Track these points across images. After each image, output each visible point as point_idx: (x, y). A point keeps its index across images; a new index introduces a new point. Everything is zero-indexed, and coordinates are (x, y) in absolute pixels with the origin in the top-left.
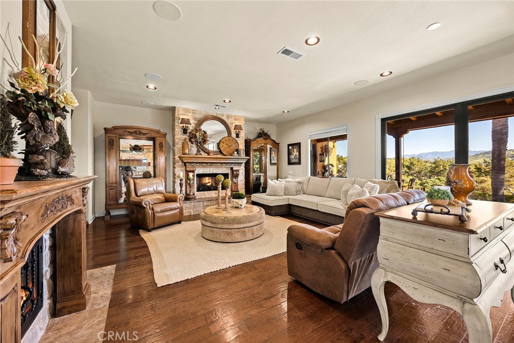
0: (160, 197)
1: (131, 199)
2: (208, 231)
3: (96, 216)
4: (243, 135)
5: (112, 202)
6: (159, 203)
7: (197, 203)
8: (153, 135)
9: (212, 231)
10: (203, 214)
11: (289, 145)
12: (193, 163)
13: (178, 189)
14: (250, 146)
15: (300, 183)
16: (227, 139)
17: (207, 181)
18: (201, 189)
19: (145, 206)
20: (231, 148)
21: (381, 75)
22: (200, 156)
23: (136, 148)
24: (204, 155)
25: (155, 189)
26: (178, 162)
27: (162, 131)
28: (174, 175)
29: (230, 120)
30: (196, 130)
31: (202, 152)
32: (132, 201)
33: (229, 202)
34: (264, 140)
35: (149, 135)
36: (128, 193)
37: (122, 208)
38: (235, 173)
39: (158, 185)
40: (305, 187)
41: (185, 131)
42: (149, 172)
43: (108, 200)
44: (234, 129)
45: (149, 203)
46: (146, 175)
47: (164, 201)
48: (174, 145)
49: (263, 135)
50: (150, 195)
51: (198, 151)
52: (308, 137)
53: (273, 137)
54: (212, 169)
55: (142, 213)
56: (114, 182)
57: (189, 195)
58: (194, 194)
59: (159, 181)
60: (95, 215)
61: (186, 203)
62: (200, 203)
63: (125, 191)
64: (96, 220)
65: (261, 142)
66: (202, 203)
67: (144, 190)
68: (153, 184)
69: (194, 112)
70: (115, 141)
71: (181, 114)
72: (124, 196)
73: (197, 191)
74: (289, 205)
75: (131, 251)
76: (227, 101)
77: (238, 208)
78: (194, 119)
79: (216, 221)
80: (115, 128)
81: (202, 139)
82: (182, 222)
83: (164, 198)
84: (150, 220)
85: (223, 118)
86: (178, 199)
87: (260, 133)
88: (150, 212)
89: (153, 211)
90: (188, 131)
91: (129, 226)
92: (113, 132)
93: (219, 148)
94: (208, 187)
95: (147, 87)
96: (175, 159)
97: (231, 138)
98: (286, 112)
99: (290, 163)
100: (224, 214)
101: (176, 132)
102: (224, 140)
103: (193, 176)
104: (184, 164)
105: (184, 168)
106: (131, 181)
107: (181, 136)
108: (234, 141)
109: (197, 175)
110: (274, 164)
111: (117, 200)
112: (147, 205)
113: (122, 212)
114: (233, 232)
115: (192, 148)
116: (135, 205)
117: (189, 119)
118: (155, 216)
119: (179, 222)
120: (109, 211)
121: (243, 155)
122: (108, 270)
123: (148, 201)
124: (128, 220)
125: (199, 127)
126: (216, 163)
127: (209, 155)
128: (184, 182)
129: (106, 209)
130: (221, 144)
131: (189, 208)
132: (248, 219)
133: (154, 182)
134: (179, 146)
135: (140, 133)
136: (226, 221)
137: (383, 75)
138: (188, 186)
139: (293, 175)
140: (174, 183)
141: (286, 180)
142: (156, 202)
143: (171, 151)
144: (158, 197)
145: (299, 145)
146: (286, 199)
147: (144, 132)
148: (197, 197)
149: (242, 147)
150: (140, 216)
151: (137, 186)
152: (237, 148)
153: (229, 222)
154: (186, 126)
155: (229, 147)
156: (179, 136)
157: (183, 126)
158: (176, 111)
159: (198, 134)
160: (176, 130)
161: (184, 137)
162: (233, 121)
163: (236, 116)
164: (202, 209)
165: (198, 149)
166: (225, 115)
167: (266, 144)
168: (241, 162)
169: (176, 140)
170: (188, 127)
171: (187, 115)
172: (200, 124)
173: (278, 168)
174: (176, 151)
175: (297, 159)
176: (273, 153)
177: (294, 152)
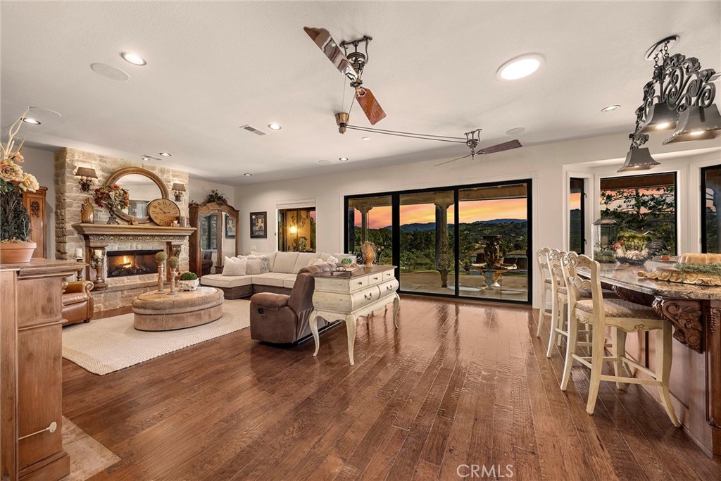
2: (148, 320)
4: (186, 198)
7: (112, 293)
11: (252, 214)
12: (102, 235)
14: (196, 213)
15: (265, 259)
16: (161, 202)
17: (126, 261)
18: (113, 274)
20: (168, 214)
22: (116, 225)
24: (123, 224)
26: (72, 234)
28: (61, 253)
29: (165, 176)
30: (110, 189)
31: (118, 220)
33: (176, 286)
34: (217, 206)
38: (174, 249)
40: (271, 264)
41: (85, 187)
44: (173, 189)
48: (60, 207)
49: (215, 199)
51: (112, 218)
52: (275, 206)
53: (230, 203)
57: (96, 282)
58: (104, 282)
61: (92, 294)
62: (116, 293)
65: (213, 208)
66: (120, 292)
69: (102, 159)
71: (77, 161)
73: (108, 277)
74: (253, 285)
76: (165, 154)
77: (188, 290)
78: (103, 170)
81: (120, 201)
82: (91, 321)
85: (154, 172)
86: (84, 288)
87: (212, 195)
90: (93, 188)
93: (148, 214)
94: (127, 270)
96: (62, 228)
97: (167, 201)
98: (248, 174)
99: (253, 236)
100: (172, 298)
101: (66, 187)
102: (156, 203)
103: (103, 254)
104: (83, 238)
105: (83, 243)
107: (78, 194)
108: (173, 205)
109: (108, 252)
110: (232, 237)
114: (185, 317)
115: (99, 213)
117: (94, 170)
119: (86, 321)
121: (186, 225)
125: (112, 182)
126: (144, 235)
127: (132, 224)
130: (151, 210)
131: (100, 304)
132: (205, 300)
136: (176, 305)
137: (341, 159)
138: (92, 270)
139: (258, 251)
141: (247, 257)
143: (53, 215)
145: (264, 214)
146: (249, 278)
148: (109, 286)
149: (185, 213)
152: (178, 215)
153: (180, 306)
154: (87, 180)
155: (165, 213)
156: (73, 195)
157: (82, 180)
158: (68, 155)
159: (112, 194)
160: (67, 184)
161: (84, 195)
162: (171, 178)
163: (175, 172)
164: (119, 302)
165: (112, 215)
166: (157, 169)
167: (221, 211)
168: (184, 234)
169: (67, 200)
170: (91, 181)
171: (89, 162)
172: (115, 179)
173: (237, 242)
174: (67, 217)
175: (262, 231)
176: (230, 222)
177: (258, 222)
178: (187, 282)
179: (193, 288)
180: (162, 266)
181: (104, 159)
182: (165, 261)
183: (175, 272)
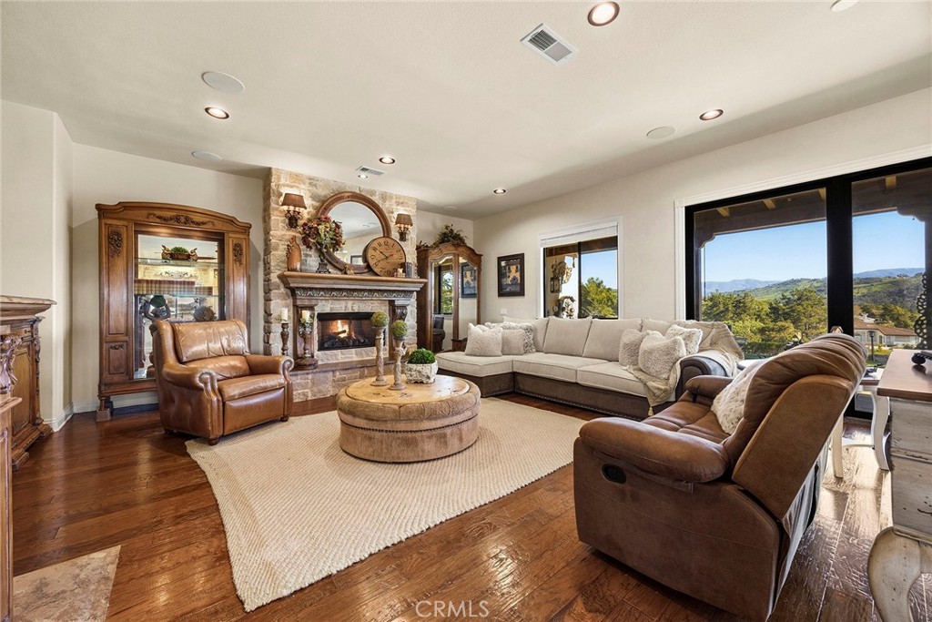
0: (236, 362)
1: (166, 369)
2: (359, 439)
3: (76, 410)
4: (413, 236)
5: (116, 378)
6: (235, 377)
7: (322, 375)
8: (219, 226)
9: (370, 438)
10: (344, 399)
11: (500, 259)
12: (311, 289)
13: (276, 345)
14: (426, 258)
15: (529, 330)
16: (382, 241)
17: (340, 327)
18: (326, 346)
19: (202, 385)
20: (390, 260)
21: (701, 117)
22: (327, 275)
23: (177, 256)
24: (335, 273)
25: (225, 344)
26: (278, 288)
27: (242, 219)
28: (268, 314)
29: (387, 204)
30: (320, 221)
31: (330, 268)
32: (169, 374)
33: (403, 372)
34: (452, 248)
35: (208, 227)
36: (158, 356)
37: (141, 391)
38: (399, 311)
39: (234, 336)
40: (540, 338)
41: (292, 221)
42: (209, 310)
43: (106, 373)
44: (397, 223)
45: (212, 378)
46: (204, 316)
47: (248, 372)
48: (267, 251)
49: (449, 237)
50: (214, 360)
51: (322, 265)
52: (539, 243)
53: (470, 243)
54: (350, 303)
55: (193, 401)
56: (123, 329)
57: (302, 358)
58: (313, 357)
59: (234, 327)
60: (72, 408)
61: (296, 375)
62: (326, 374)
63: (151, 351)
64: (74, 421)
65: (448, 251)
66: (331, 374)
67: (199, 348)
68: (221, 334)
69: (312, 181)
70: (124, 236)
71: (284, 185)
72: (148, 363)
73: (319, 350)
74: (514, 374)
75: (165, 501)
76: (387, 159)
77: (422, 382)
78: (314, 197)
79: (380, 414)
80: (126, 207)
81: (331, 239)
82: (291, 419)
83: (245, 366)
84: (215, 417)
85: (373, 198)
86: (280, 367)
87: (445, 234)
88: (215, 399)
89: (222, 395)
90: (301, 222)
91: (159, 433)
92: (121, 215)
93: (367, 261)
94: (342, 340)
95: (207, 110)
96: (269, 280)
97: (389, 240)
98: (500, 191)
99: (502, 294)
100: (395, 399)
101: (272, 223)
102: (375, 244)
103: (312, 317)
104: (290, 293)
105: (290, 301)
106: (164, 327)
107: (283, 233)
108: (396, 247)
109: (319, 314)
110: (471, 296)
111: (129, 373)
112: (206, 384)
113: (144, 399)
114: (419, 439)
115: (308, 259)
116: (174, 384)
117: (301, 197)
118: (227, 408)
119: (284, 419)
120: (109, 397)
121: (414, 275)
122: (94, 565)
123: (210, 374)
124: (156, 417)
125: (323, 213)
126: (361, 290)
127: (346, 273)
128: (290, 330)
129: (100, 395)
130: (371, 252)
131: (304, 388)
132: (451, 407)
133: (222, 330)
134: (278, 254)
135: (188, 221)
136: (403, 413)
137: (705, 116)
138: (299, 339)
139: (510, 316)
140: (268, 332)
141: (501, 325)
142: (229, 375)
143: (261, 264)
144: (232, 363)
145: (520, 257)
146: (507, 362)
147: (197, 218)
148: (320, 363)
149: (412, 258)
150: (189, 408)
151: (181, 339)
152: (403, 261)
153: (411, 417)
154: (294, 211)
155: (387, 258)
156: (280, 232)
157: (289, 211)
158: (273, 177)
159: (321, 228)
160: (273, 218)
161: (291, 233)
162: (395, 207)
163: (400, 197)
164: (330, 388)
165: (322, 260)
166: (377, 193)
167: (458, 255)
168: (412, 289)
169: (273, 241)
170: (299, 213)
171: (297, 187)
172: (327, 209)
173: (479, 302)
174: (272, 264)
175: (516, 284)
176: (468, 273)
177: (510, 271)
178: (419, 367)
179: (429, 378)
180: (382, 336)
181: (314, 183)
182: (387, 327)
183: (401, 348)
